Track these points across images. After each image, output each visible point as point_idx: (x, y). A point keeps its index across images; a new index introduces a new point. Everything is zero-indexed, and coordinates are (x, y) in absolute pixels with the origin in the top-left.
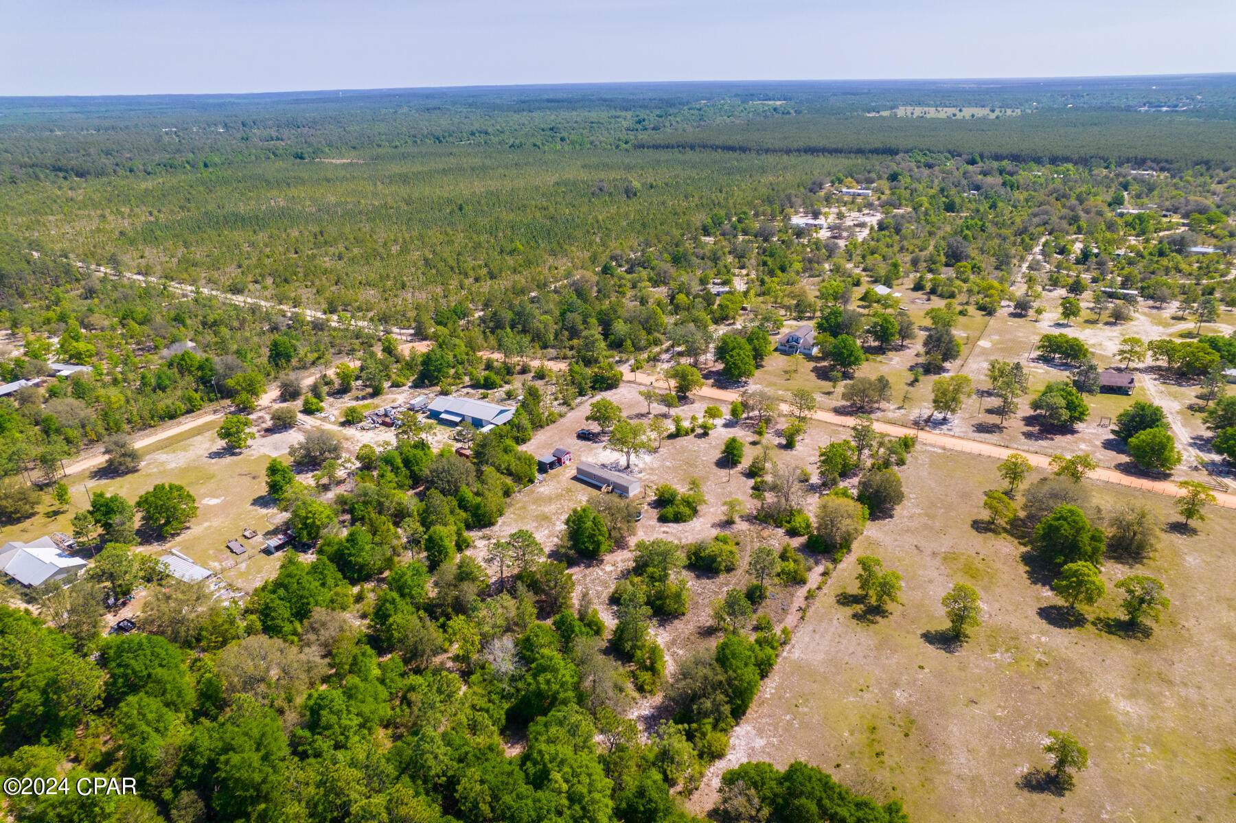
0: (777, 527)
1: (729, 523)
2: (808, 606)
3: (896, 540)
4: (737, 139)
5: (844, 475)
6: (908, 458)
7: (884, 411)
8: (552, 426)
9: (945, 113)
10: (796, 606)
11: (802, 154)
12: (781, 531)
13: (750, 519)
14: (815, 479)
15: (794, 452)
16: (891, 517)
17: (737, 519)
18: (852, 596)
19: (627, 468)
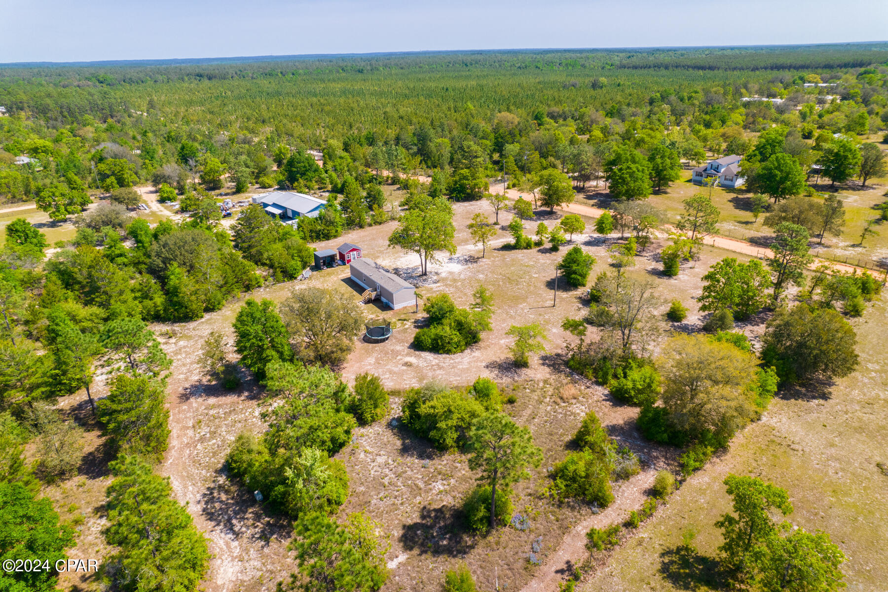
0: (598, 383)
1: (519, 364)
2: (587, 567)
3: (832, 445)
4: (709, 62)
5: (742, 318)
6: (867, 309)
7: (828, 247)
10: (559, 559)
12: (601, 392)
13: (554, 362)
14: (694, 318)
15: (672, 281)
16: (825, 397)
17: (534, 359)
18: (702, 560)
19: (423, 275)
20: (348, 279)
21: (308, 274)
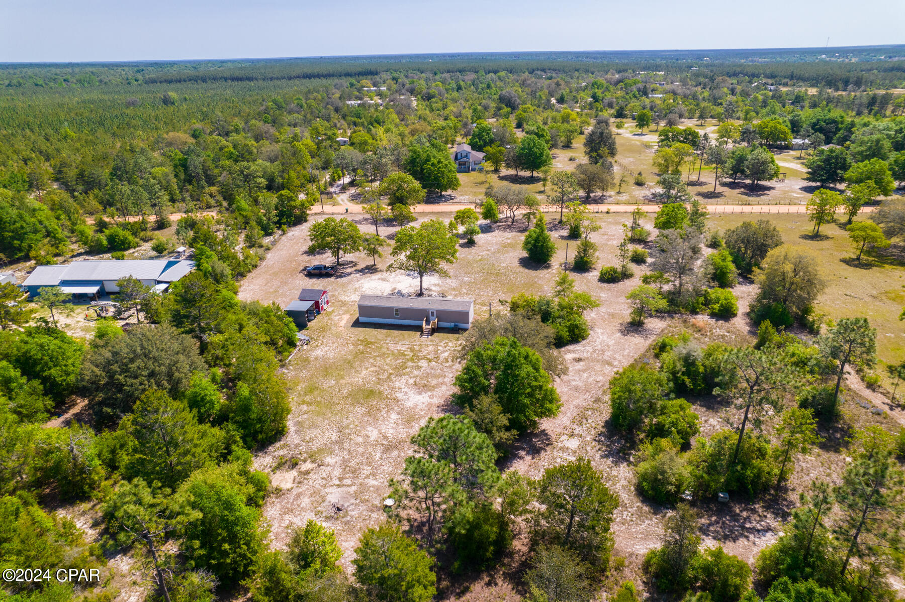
4: (237, 74)
8: (255, 273)
19: (420, 294)
20: (357, 324)
21: (300, 335)
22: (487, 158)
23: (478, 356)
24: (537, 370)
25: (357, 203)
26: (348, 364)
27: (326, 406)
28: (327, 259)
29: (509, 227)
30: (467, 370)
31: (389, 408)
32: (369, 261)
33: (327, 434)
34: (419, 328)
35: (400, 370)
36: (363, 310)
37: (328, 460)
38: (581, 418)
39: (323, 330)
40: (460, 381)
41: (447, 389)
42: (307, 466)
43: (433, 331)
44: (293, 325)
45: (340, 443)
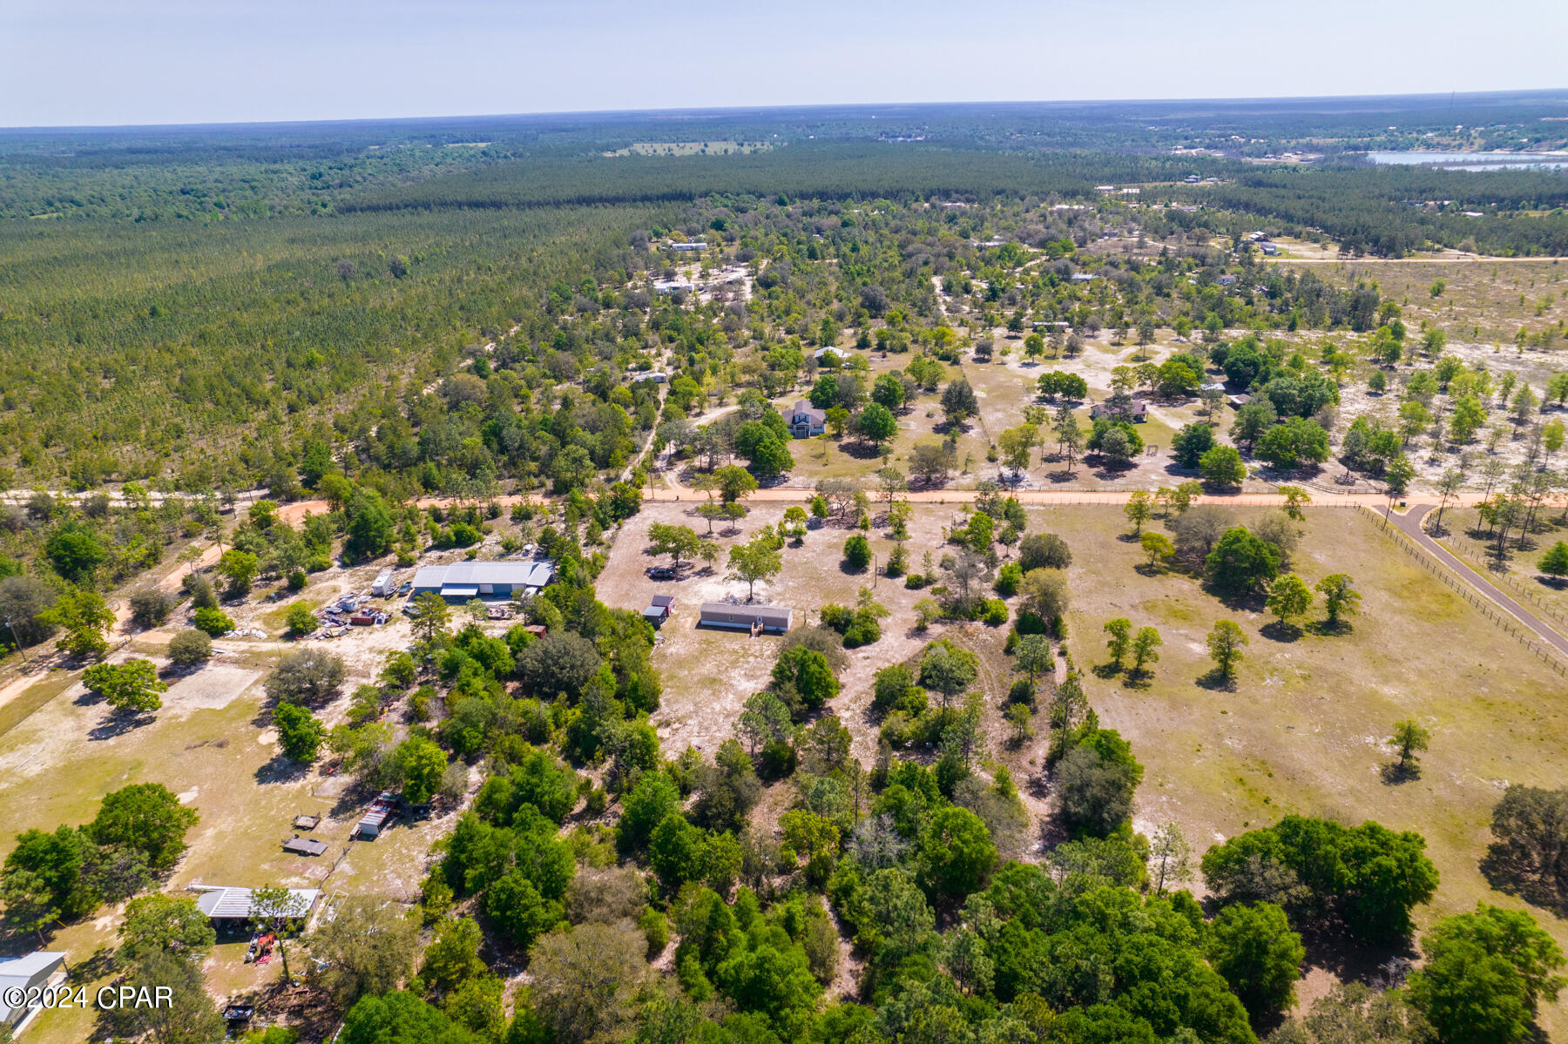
0: (973, 620)
1: (921, 630)
9: (691, 149)
11: (577, 206)
12: (980, 624)
18: (1105, 667)
19: (750, 600)
20: (699, 626)
21: (657, 635)
22: (829, 419)
23: (786, 657)
24: (822, 667)
25: (686, 486)
26: (696, 659)
27: (684, 689)
28: (665, 561)
29: (838, 522)
30: (778, 665)
31: (727, 691)
32: (706, 564)
33: (685, 707)
34: (748, 631)
35: (734, 664)
36: (705, 615)
37: (689, 722)
38: (857, 699)
39: (674, 630)
40: (774, 673)
41: (767, 679)
42: (676, 726)
43: (759, 634)
44: (652, 628)
45: (696, 712)
